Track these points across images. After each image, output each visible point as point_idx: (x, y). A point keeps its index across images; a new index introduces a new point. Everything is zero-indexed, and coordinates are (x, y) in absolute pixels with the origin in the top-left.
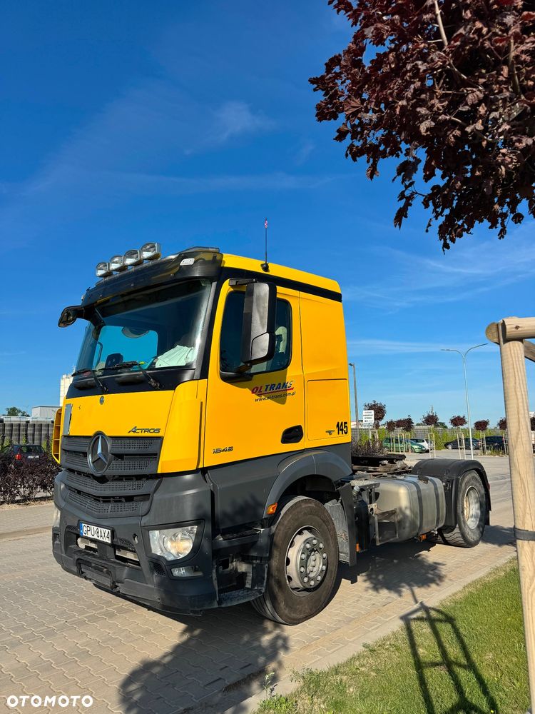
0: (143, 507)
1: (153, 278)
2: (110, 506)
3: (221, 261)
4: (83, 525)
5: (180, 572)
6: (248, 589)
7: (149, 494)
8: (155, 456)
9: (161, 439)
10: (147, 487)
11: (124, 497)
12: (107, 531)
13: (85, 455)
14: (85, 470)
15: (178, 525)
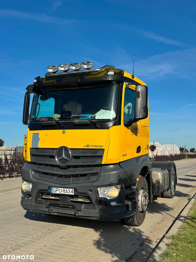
0: (94, 178)
1: (85, 77)
2: (71, 179)
3: (123, 74)
4: (53, 188)
5: (113, 204)
6: (130, 211)
7: (98, 173)
8: (101, 157)
9: (103, 150)
10: (95, 170)
11: (80, 174)
12: (71, 190)
13: (53, 157)
14: (54, 164)
15: (110, 185)
